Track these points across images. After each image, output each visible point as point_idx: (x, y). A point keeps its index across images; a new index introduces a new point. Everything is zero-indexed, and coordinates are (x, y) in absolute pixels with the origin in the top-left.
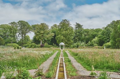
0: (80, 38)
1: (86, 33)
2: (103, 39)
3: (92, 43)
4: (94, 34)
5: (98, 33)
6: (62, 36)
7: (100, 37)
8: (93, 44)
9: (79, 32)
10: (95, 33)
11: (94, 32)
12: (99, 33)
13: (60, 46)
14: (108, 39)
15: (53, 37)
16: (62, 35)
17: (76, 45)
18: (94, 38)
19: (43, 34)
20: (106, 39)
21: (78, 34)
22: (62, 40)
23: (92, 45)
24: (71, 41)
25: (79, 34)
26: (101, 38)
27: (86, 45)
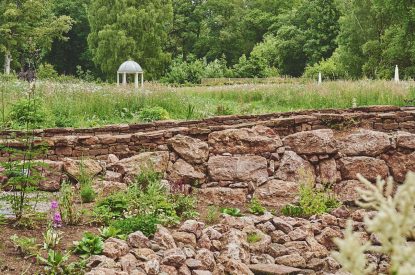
0: (193, 41)
1: (218, 19)
2: (302, 43)
3: (255, 64)
4: (257, 21)
5: (274, 18)
6: (120, 32)
7: (287, 36)
8: (258, 69)
9: (185, 13)
10: (265, 16)
11: (257, 10)
12: (280, 16)
13: (121, 75)
14: (323, 43)
15: (64, 34)
16: (118, 28)
17: (185, 74)
18: (260, 39)
19: (18, 19)
20: (318, 42)
21: (181, 19)
22: (122, 48)
23: (255, 72)
24: (161, 54)
25: (185, 22)
26: (292, 41)
27: (230, 71)
